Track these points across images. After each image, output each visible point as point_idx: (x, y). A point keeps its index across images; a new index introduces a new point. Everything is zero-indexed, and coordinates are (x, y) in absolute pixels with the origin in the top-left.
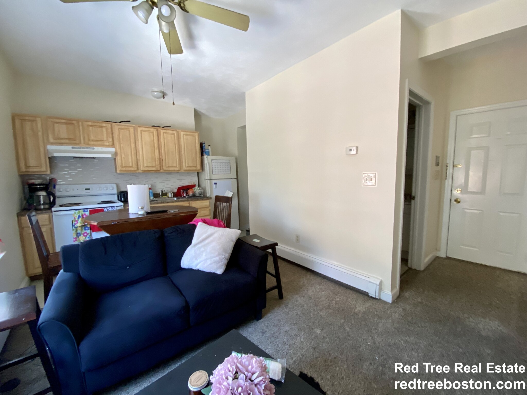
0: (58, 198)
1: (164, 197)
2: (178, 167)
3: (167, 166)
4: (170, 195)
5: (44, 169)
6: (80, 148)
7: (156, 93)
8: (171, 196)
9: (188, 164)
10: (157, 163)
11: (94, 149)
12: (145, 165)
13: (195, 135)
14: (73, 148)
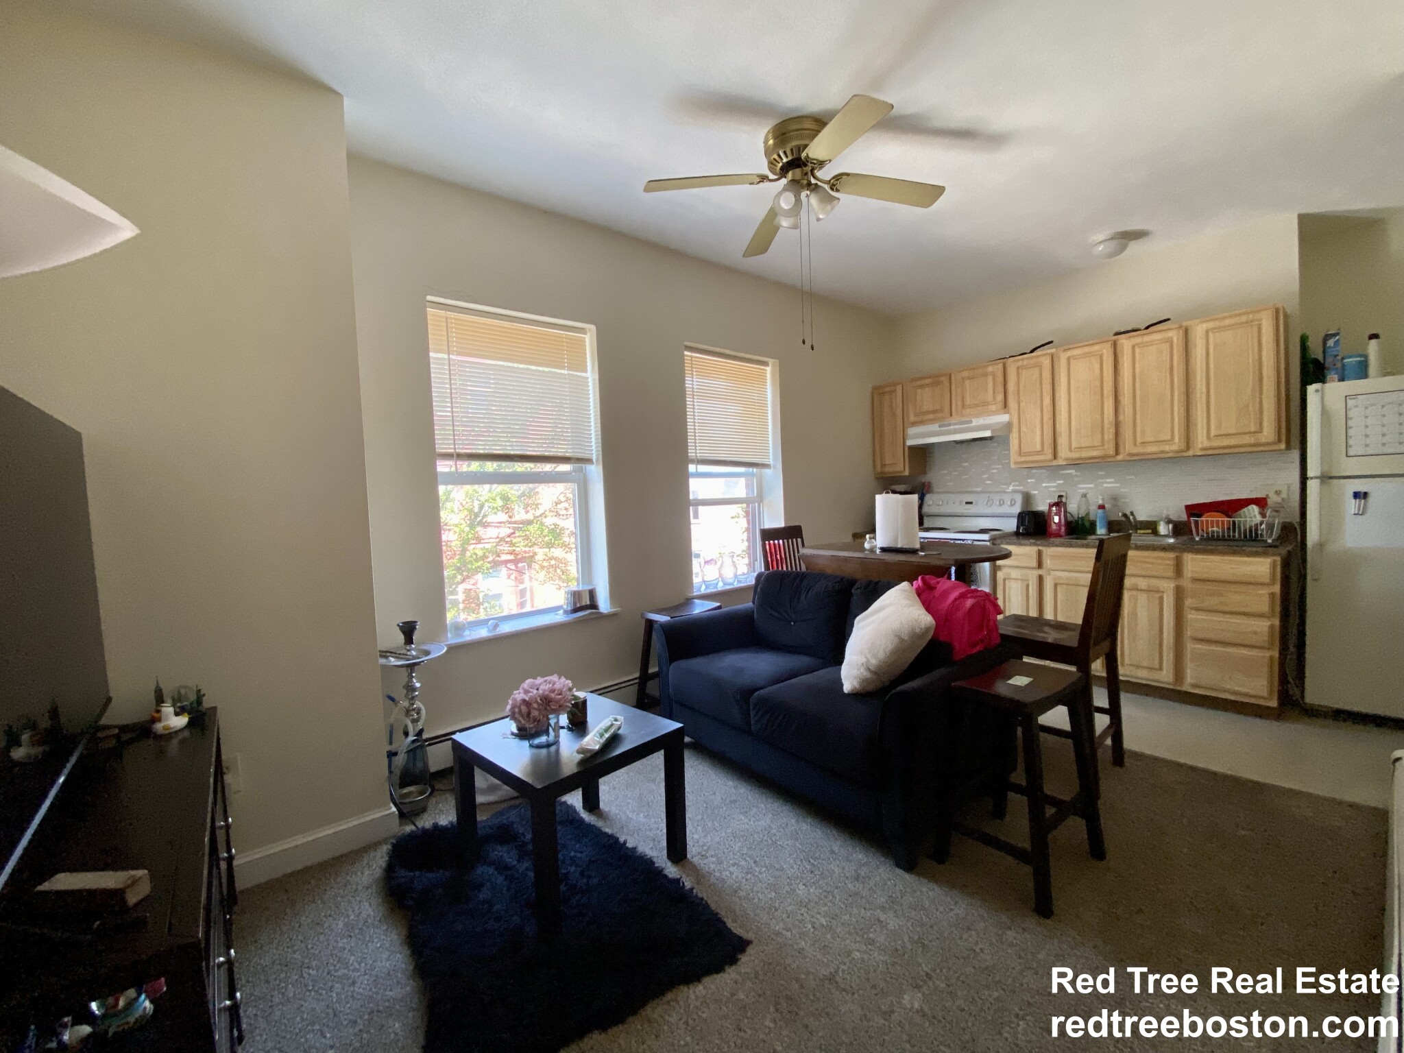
0: (927, 516)
1: (1139, 531)
2: (1177, 439)
3: (1139, 440)
4: (1163, 529)
5: (900, 468)
6: (950, 425)
7: (1101, 248)
8: (1166, 533)
9: (1219, 426)
10: (1109, 435)
11: (971, 422)
12: (1074, 445)
13: (1260, 320)
14: (940, 426)
